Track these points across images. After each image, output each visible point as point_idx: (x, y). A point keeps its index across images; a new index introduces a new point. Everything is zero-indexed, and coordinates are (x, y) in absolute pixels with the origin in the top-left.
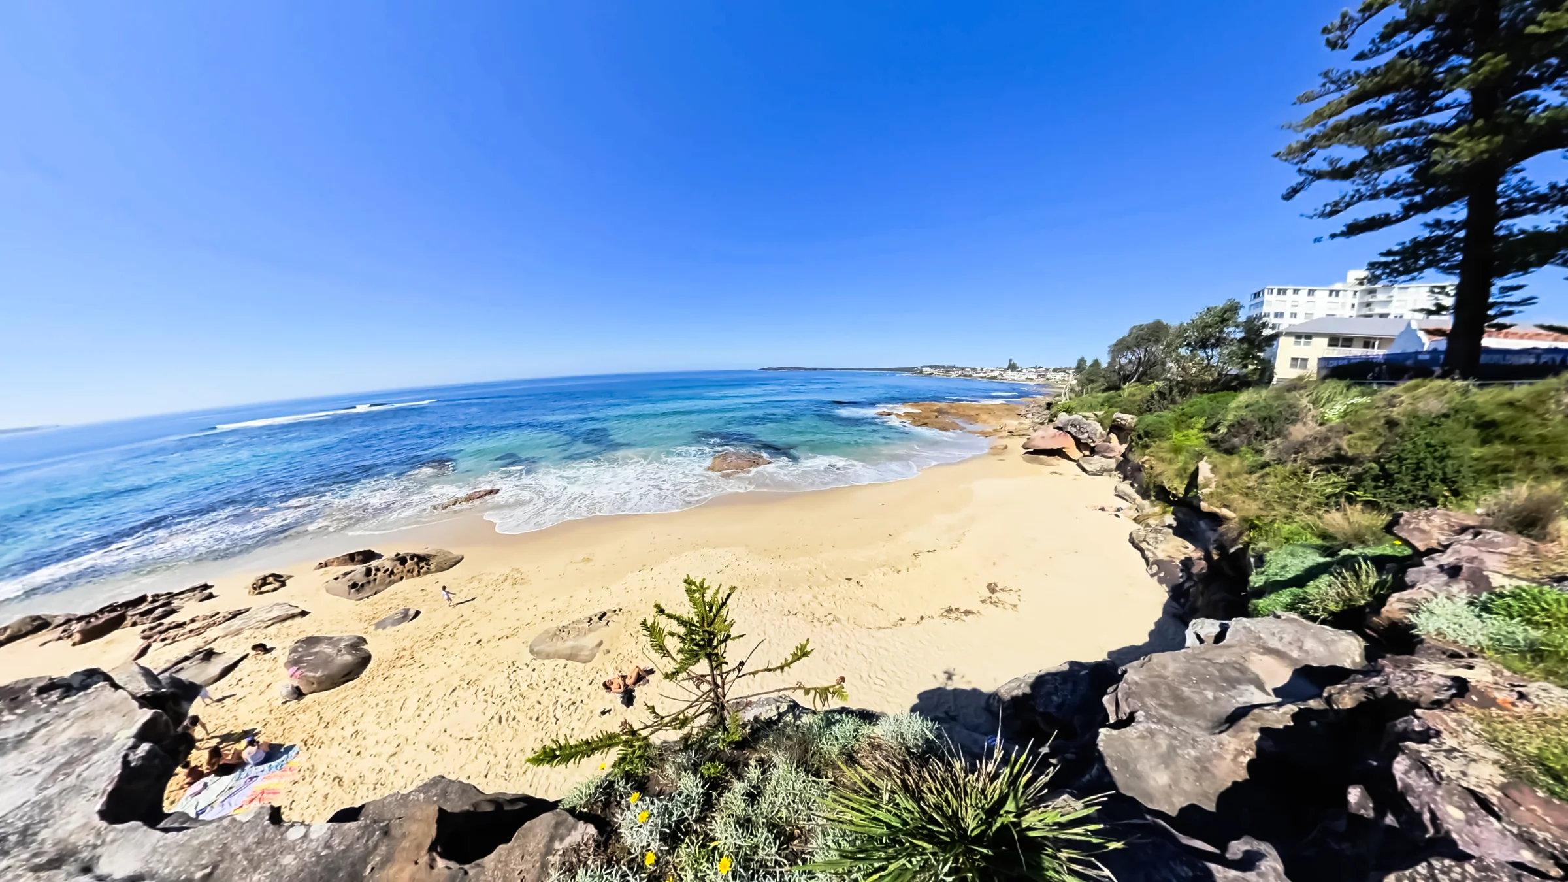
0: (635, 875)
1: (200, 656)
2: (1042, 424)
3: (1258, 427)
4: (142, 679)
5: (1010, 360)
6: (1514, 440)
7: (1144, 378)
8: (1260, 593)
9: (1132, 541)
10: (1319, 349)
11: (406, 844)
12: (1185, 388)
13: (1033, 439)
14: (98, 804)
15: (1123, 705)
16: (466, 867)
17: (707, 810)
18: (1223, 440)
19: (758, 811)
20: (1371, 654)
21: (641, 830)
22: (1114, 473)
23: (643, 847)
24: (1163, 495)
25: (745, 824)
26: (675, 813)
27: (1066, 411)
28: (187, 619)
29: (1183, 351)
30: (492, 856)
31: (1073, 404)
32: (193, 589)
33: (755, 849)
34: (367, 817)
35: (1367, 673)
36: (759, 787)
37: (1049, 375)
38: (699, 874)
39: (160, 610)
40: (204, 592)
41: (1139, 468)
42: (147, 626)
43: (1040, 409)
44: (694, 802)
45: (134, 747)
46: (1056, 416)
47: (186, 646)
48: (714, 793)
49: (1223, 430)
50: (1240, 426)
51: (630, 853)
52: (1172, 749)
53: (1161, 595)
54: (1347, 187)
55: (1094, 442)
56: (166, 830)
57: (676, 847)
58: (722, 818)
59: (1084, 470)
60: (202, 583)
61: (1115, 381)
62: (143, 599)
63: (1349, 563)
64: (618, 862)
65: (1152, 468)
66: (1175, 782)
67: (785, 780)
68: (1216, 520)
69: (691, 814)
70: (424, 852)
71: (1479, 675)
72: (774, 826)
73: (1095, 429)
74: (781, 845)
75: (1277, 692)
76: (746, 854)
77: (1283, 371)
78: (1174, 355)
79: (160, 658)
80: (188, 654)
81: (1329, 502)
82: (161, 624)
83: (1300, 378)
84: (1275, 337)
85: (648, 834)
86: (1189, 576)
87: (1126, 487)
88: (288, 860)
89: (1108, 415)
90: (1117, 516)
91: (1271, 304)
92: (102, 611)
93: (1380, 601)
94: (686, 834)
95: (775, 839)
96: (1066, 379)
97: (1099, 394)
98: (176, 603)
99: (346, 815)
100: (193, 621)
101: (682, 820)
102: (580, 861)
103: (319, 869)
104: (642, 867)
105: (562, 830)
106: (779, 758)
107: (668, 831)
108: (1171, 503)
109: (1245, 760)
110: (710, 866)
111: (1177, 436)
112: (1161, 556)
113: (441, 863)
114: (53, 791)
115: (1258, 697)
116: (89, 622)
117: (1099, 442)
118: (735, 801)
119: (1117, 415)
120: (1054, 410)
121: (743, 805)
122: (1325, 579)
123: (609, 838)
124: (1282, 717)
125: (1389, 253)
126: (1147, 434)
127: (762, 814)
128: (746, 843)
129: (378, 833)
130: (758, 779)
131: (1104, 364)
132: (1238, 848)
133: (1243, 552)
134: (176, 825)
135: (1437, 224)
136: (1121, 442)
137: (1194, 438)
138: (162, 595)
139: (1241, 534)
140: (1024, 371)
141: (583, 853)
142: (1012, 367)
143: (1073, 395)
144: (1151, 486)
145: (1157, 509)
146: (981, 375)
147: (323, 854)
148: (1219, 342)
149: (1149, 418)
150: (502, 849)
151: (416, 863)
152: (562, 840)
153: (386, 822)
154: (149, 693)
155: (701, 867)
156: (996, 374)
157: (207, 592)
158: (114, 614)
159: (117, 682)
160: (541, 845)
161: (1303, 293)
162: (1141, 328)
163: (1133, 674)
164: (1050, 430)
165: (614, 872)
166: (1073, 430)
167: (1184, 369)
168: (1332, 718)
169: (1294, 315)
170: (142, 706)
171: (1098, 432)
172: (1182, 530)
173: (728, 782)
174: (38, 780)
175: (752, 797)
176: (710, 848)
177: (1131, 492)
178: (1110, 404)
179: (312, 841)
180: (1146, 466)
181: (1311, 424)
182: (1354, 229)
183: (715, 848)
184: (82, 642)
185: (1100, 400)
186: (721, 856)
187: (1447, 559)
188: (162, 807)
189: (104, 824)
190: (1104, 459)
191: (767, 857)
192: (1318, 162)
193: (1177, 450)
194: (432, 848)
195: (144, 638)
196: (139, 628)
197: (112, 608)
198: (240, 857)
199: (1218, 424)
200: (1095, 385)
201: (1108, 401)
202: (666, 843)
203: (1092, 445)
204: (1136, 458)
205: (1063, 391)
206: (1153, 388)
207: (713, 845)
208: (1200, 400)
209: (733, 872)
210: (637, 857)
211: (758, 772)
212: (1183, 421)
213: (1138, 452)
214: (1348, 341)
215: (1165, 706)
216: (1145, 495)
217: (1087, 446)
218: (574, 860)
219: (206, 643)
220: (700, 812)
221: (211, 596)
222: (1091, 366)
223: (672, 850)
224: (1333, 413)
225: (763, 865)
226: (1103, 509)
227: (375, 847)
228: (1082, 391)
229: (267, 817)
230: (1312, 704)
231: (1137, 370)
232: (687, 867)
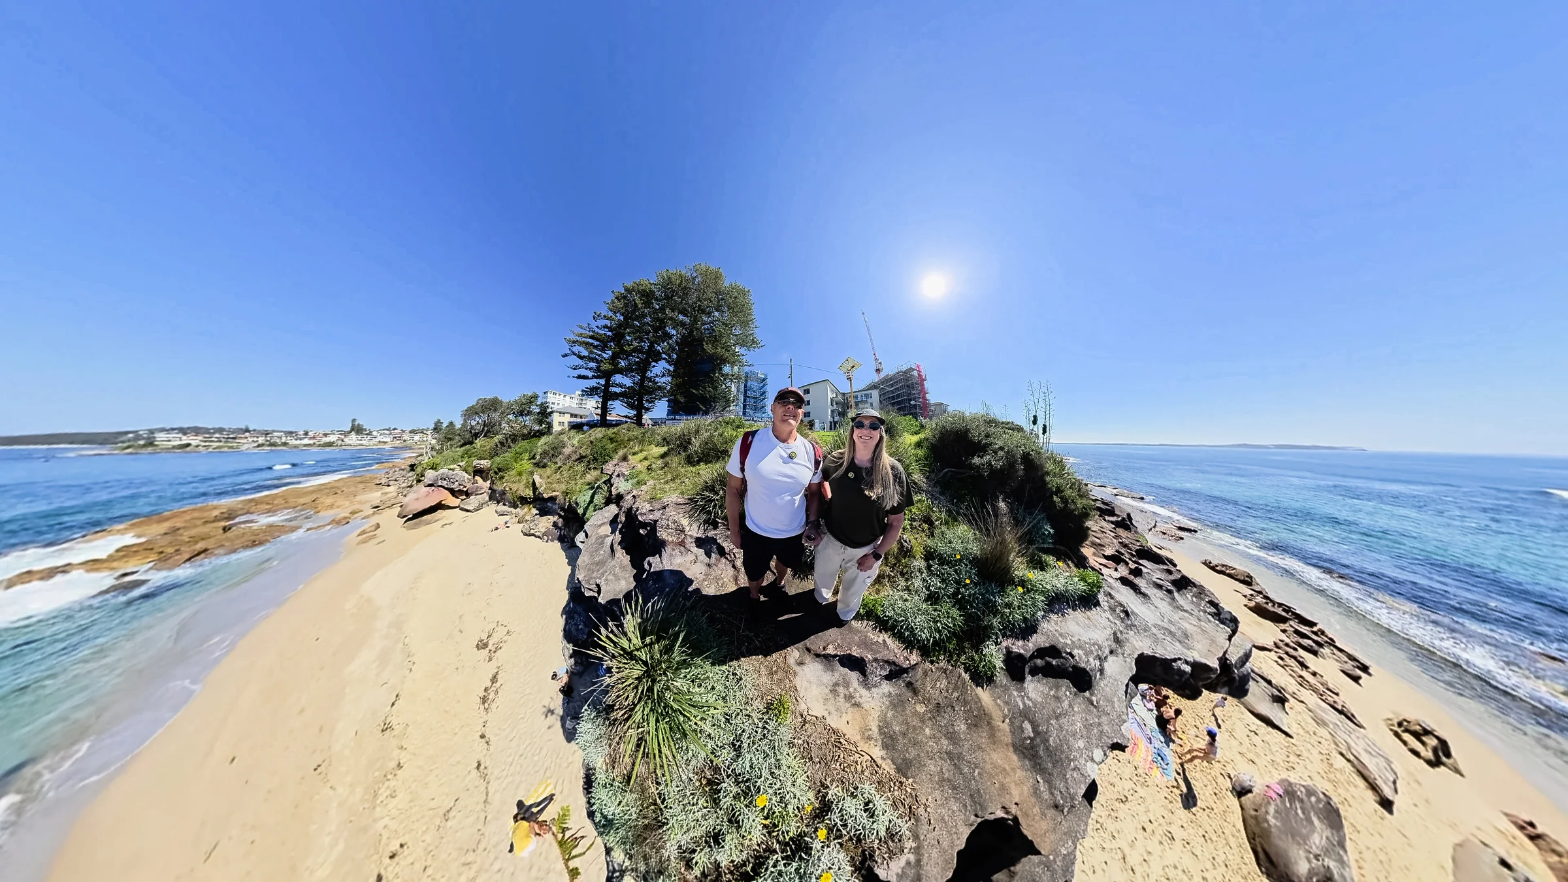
0: (836, 824)
1: (1277, 693)
2: (411, 486)
3: (552, 452)
4: (1241, 653)
5: (354, 420)
6: (617, 442)
7: (489, 434)
8: (584, 514)
9: (525, 534)
10: (567, 419)
11: (1036, 810)
12: (514, 438)
13: (407, 505)
14: (1148, 652)
15: (591, 587)
16: (979, 820)
17: (761, 856)
18: (540, 462)
19: (718, 822)
20: (618, 505)
21: (829, 865)
22: (489, 503)
23: (828, 846)
24: (524, 501)
25: (734, 821)
26: (793, 870)
27: (432, 468)
28: (1313, 668)
29: (511, 417)
30: (966, 836)
31: (437, 461)
32: (1352, 658)
33: (736, 797)
34: (1080, 803)
35: (620, 510)
36: (706, 842)
37: (406, 437)
38: (783, 805)
39: (1310, 642)
40: (1358, 670)
41: (503, 493)
42: (1287, 640)
43: (404, 472)
44: (772, 872)
45: (1187, 662)
46: (423, 476)
47: (1281, 678)
48: (749, 869)
49: (538, 457)
50: (544, 454)
51: (841, 845)
52: (614, 575)
53: (557, 545)
54: (580, 362)
55: (465, 487)
56: (1127, 685)
57: (798, 836)
58: (751, 840)
59: (468, 511)
60: (1367, 663)
61: (468, 439)
62: (1311, 624)
63: (599, 487)
64: (851, 839)
65: (511, 489)
66: (625, 578)
67: (682, 826)
68: (553, 499)
69: (777, 861)
70: (1019, 814)
71: (635, 493)
72: (714, 800)
73: (463, 478)
74: (718, 784)
75: (612, 533)
76: (745, 798)
77: (556, 428)
78: (506, 419)
79: (1262, 663)
80: (1274, 682)
81: (584, 473)
82: (1295, 649)
83: (563, 430)
84: (552, 412)
85: (822, 858)
86: (560, 529)
87: (501, 508)
88: (1081, 744)
89: (469, 464)
90: (508, 527)
91: (551, 398)
92: (1280, 605)
93: (610, 492)
94: (787, 844)
95: (719, 791)
96: (425, 439)
97: (458, 449)
98: (1326, 651)
99: (1091, 792)
100: (1314, 674)
101: (789, 859)
102: (885, 842)
103: (1063, 756)
104: (830, 830)
105: (911, 872)
106: (670, 850)
107: (803, 855)
108: (530, 503)
109: (625, 554)
110: (773, 807)
111: (517, 466)
112: (543, 530)
113: (1000, 814)
114: (1154, 630)
115: (610, 539)
116: (1267, 603)
117: (469, 485)
118: (733, 847)
119: (476, 462)
120: (419, 470)
121: (728, 838)
122: (596, 497)
123: (863, 862)
124: (618, 537)
125: (587, 388)
126: (500, 470)
127: (718, 818)
128: (740, 805)
129: (1061, 802)
130: (702, 850)
131: (458, 426)
132: (646, 566)
133: (570, 505)
134: (1129, 691)
135: (598, 383)
136: (485, 481)
137: (526, 465)
138: (1326, 636)
139: (565, 499)
140: (375, 433)
141: (884, 850)
142: (357, 429)
143: (434, 453)
144: (516, 499)
145: (526, 510)
146: (306, 441)
147: (1072, 763)
148: (529, 413)
149: (498, 459)
150: (961, 844)
151: (1016, 804)
152: (908, 863)
153: (1066, 813)
154: (1230, 661)
155: (781, 810)
156: (332, 438)
157: (1359, 672)
158: (1284, 614)
159: (1233, 639)
160: (926, 855)
161: (562, 396)
162: (485, 400)
163: (580, 576)
164: (421, 489)
165: (853, 831)
166: (444, 483)
167: (512, 427)
168: (625, 525)
169: (558, 404)
170: (1220, 659)
171: (466, 478)
172: (543, 512)
173: (731, 873)
174: (1160, 623)
175: (716, 838)
176: (769, 821)
177: (506, 508)
178: (470, 455)
179: (1087, 761)
180: (507, 489)
181: (570, 447)
182: (579, 377)
183: (766, 818)
184: (1251, 609)
185: (460, 454)
186: (763, 809)
187: (616, 474)
188: (1142, 683)
189: (1136, 656)
190: (478, 496)
191: (732, 784)
192: (576, 349)
193: (520, 474)
194: (1015, 819)
195: (1275, 644)
196: (1283, 637)
197: (1288, 610)
198: (1097, 720)
199: (535, 455)
200: (452, 442)
201: (466, 453)
202: (807, 843)
203: (465, 489)
204: (499, 487)
205: (424, 451)
206: (496, 439)
207: (767, 822)
208: (523, 444)
209: (759, 792)
210: (834, 839)
211: (697, 857)
212: (517, 457)
213: (498, 483)
214: (576, 416)
215: (599, 570)
216: (515, 507)
217: (461, 492)
218: (890, 843)
219: (1293, 695)
220: (768, 858)
221: (1356, 679)
222: (447, 426)
223: (801, 835)
224: (575, 442)
225: (737, 783)
226: (497, 529)
227: (1052, 794)
228: (442, 448)
229: (1119, 741)
230: (620, 526)
231: (483, 429)
232: (792, 815)
